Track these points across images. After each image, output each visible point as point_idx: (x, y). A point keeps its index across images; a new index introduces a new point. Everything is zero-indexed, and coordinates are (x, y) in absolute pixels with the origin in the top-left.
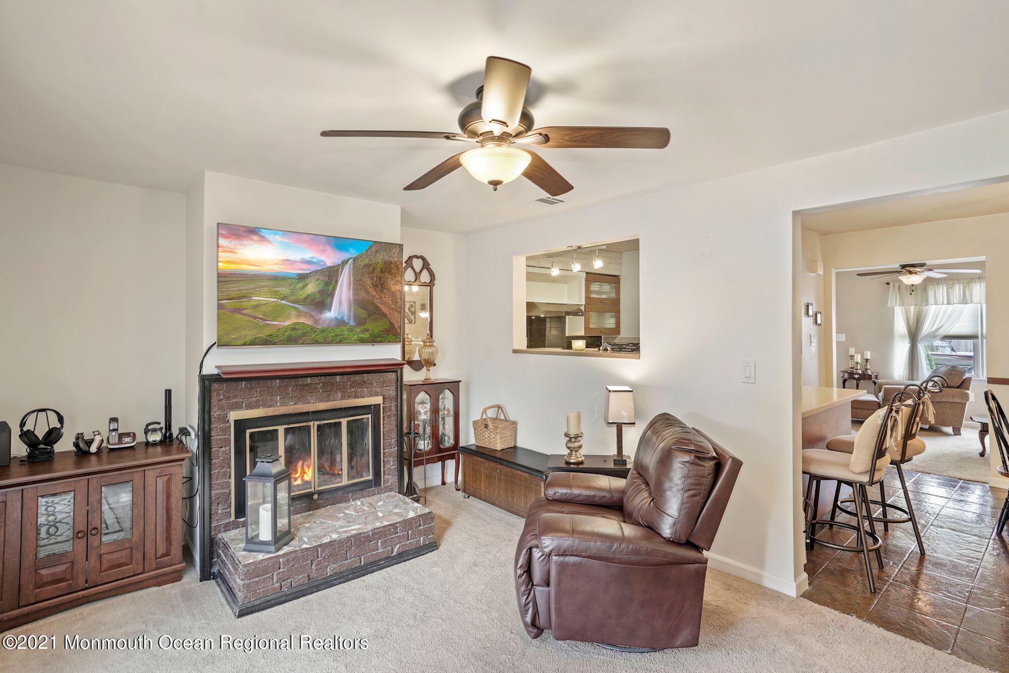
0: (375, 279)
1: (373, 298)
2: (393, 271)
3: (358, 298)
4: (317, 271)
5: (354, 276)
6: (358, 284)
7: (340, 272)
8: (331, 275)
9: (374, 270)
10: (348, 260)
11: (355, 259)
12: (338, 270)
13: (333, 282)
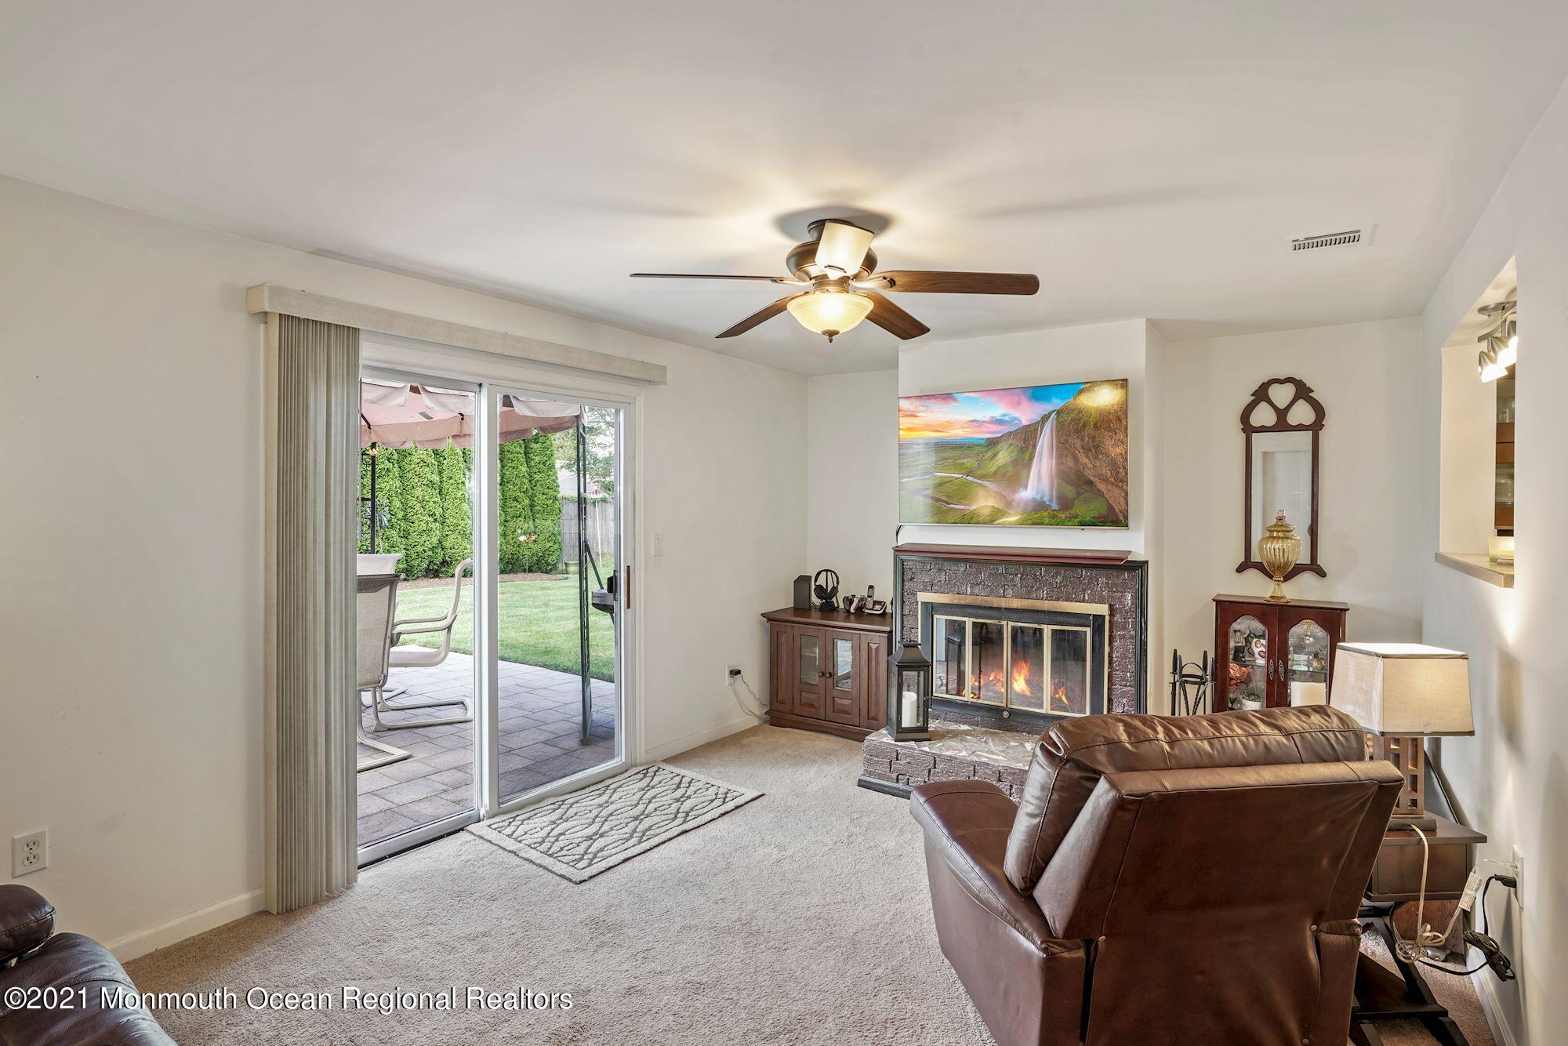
0: (1087, 439)
1: (1084, 468)
2: (1111, 425)
3: (1062, 468)
4: (1010, 433)
5: (1057, 436)
6: (1063, 447)
7: (1039, 433)
8: (1027, 437)
9: (1084, 426)
10: (1050, 414)
11: (1059, 412)
12: (1036, 430)
13: (1031, 447)
